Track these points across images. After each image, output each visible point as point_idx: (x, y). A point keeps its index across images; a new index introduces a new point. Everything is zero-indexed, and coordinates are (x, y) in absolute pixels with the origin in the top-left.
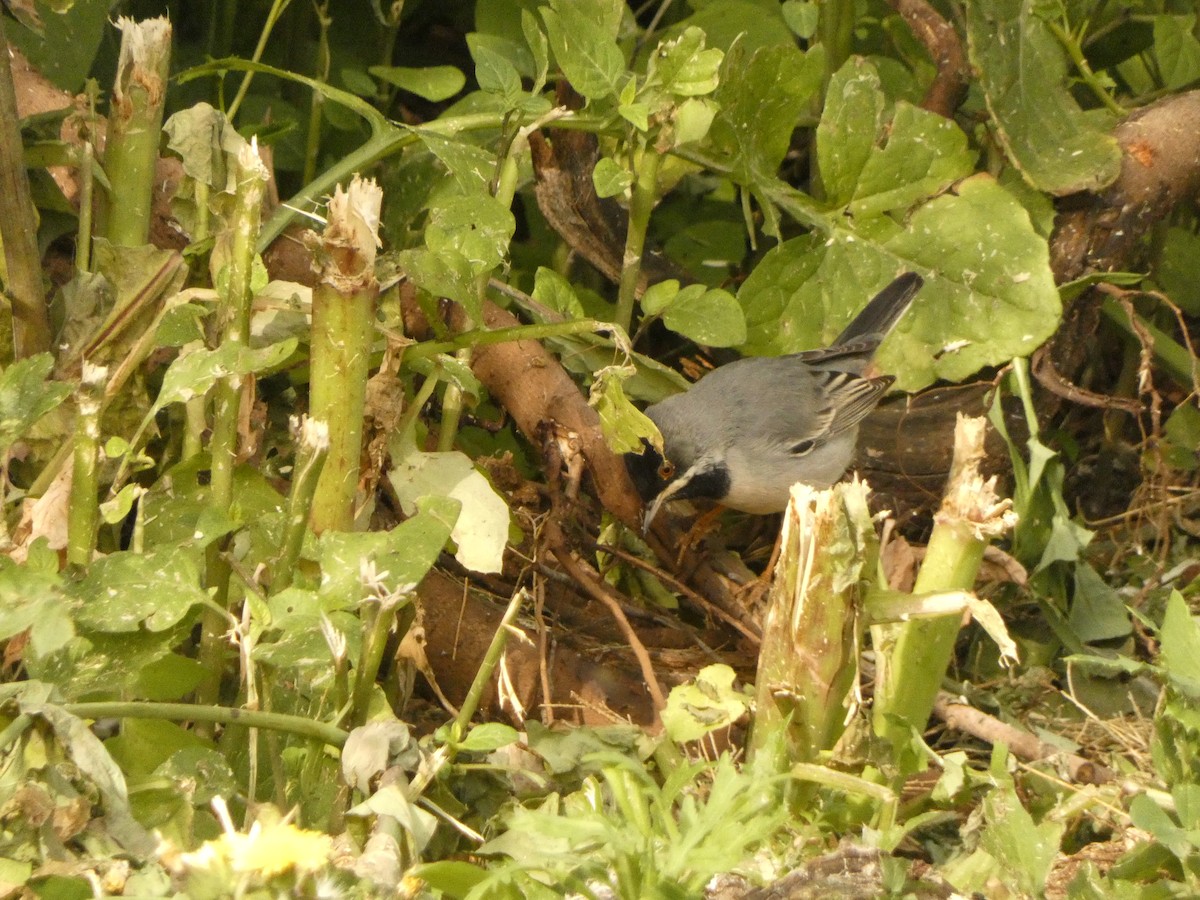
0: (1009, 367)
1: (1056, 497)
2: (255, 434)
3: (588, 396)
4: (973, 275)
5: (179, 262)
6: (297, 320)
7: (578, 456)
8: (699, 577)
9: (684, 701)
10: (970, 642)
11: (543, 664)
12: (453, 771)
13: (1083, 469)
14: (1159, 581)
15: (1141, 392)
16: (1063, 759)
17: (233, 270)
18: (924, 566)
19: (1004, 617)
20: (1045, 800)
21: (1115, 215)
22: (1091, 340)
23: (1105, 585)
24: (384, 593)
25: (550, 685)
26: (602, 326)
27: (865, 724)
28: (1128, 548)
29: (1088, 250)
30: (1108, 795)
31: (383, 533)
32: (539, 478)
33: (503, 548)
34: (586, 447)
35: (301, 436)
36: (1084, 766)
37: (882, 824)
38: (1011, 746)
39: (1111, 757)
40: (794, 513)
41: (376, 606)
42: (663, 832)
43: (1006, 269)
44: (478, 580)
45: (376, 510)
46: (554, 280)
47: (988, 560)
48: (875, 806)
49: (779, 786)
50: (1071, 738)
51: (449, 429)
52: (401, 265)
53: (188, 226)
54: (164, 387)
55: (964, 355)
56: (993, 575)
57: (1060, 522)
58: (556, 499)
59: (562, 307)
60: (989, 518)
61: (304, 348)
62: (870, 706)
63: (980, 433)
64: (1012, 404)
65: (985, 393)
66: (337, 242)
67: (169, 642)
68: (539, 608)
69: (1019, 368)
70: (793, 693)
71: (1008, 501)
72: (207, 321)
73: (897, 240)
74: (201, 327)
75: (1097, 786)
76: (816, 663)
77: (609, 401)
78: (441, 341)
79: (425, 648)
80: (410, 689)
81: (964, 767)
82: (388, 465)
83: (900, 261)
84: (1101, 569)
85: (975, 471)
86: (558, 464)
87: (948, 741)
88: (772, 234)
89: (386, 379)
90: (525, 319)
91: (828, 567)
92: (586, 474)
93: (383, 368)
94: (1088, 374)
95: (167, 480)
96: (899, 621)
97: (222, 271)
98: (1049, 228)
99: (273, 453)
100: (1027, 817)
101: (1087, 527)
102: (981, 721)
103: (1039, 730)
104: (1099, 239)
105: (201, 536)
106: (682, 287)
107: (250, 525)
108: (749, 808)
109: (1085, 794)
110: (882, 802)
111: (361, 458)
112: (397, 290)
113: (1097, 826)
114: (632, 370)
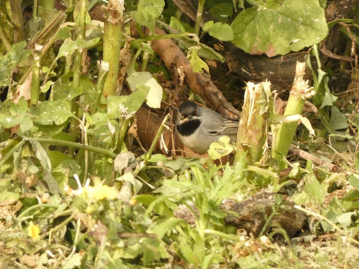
0: (312, 47)
1: (326, 86)
2: (87, 66)
3: (186, 55)
4: (302, 20)
5: (64, 14)
6: (99, 32)
7: (183, 73)
8: (219, 110)
9: (215, 147)
10: (300, 130)
11: (172, 136)
12: (146, 168)
13: (334, 78)
14: (357, 111)
15: (352, 55)
16: (328, 165)
17: (80, 17)
18: (287, 107)
19: (311, 122)
20: (322, 177)
21: (344, 1)
22: (337, 39)
23: (340, 113)
24: (126, 114)
25: (174, 142)
26: (191, 35)
27: (269, 154)
28: (347, 102)
29: (336, 12)
30: (341, 175)
31: (126, 96)
32: (171, 80)
33: (161, 101)
34: (186, 71)
35: (101, 67)
36: (334, 167)
37: (274, 184)
38: (312, 161)
39: (342, 164)
40: (248, 91)
41: (124, 118)
42: (209, 186)
43: (312, 18)
44: (153, 110)
45: (123, 89)
46: (176, 21)
47: (306, 106)
48: (272, 179)
49: (244, 172)
50: (330, 158)
51: (145, 65)
52: (131, 16)
53: (67, 4)
54: (60, 52)
55: (299, 44)
56: (307, 110)
57: (327, 94)
58: (177, 86)
59: (178, 29)
60: (306, 93)
61: (101, 40)
62: (270, 149)
63: (303, 67)
64: (313, 58)
65: (305, 55)
66: (111, 9)
67: (61, 128)
68: (171, 119)
69: (315, 48)
70: (248, 145)
71: (312, 87)
72: (72, 32)
73: (279, 9)
74: (70, 34)
75: (338, 173)
76: (254, 136)
77: (193, 57)
78: (142, 39)
79: (137, 131)
80: (132, 143)
81: (298, 167)
82: (126, 76)
83: (280, 15)
84: (339, 108)
85: (302, 79)
86: (177, 76)
87: (293, 159)
88: (241, 7)
89: (126, 50)
90: (167, 32)
91: (258, 107)
92: (186, 79)
93: (125, 47)
94: (336, 50)
95: (60, 80)
96: (279, 123)
97: (77, 17)
98: (325, 5)
99: (92, 72)
100: (318, 182)
101: (335, 95)
102: (303, 153)
103: (320, 156)
104: (340, 9)
105: (70, 97)
106: (214, 23)
107: (85, 93)
108: (235, 179)
109: (335, 175)
110: (274, 177)
111: (118, 73)
112: (129, 23)
113: (338, 185)
114: (200, 48)
